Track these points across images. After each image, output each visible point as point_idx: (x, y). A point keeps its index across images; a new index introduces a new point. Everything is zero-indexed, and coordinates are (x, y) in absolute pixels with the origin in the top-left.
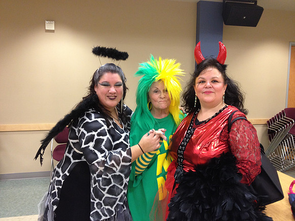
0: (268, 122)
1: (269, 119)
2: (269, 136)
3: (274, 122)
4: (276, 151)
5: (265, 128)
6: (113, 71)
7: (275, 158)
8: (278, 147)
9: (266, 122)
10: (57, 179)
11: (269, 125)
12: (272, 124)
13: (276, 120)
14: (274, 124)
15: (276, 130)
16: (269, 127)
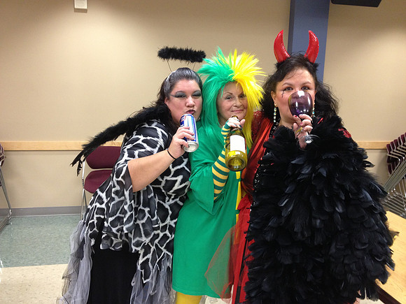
0: (388, 146)
1: (389, 141)
2: (389, 166)
3: (397, 146)
4: (397, 187)
5: (384, 154)
6: (189, 77)
7: (396, 197)
8: (400, 182)
9: (384, 146)
10: (98, 205)
11: (390, 150)
12: (394, 148)
13: (401, 144)
14: (397, 150)
15: (400, 157)
16: (390, 154)
